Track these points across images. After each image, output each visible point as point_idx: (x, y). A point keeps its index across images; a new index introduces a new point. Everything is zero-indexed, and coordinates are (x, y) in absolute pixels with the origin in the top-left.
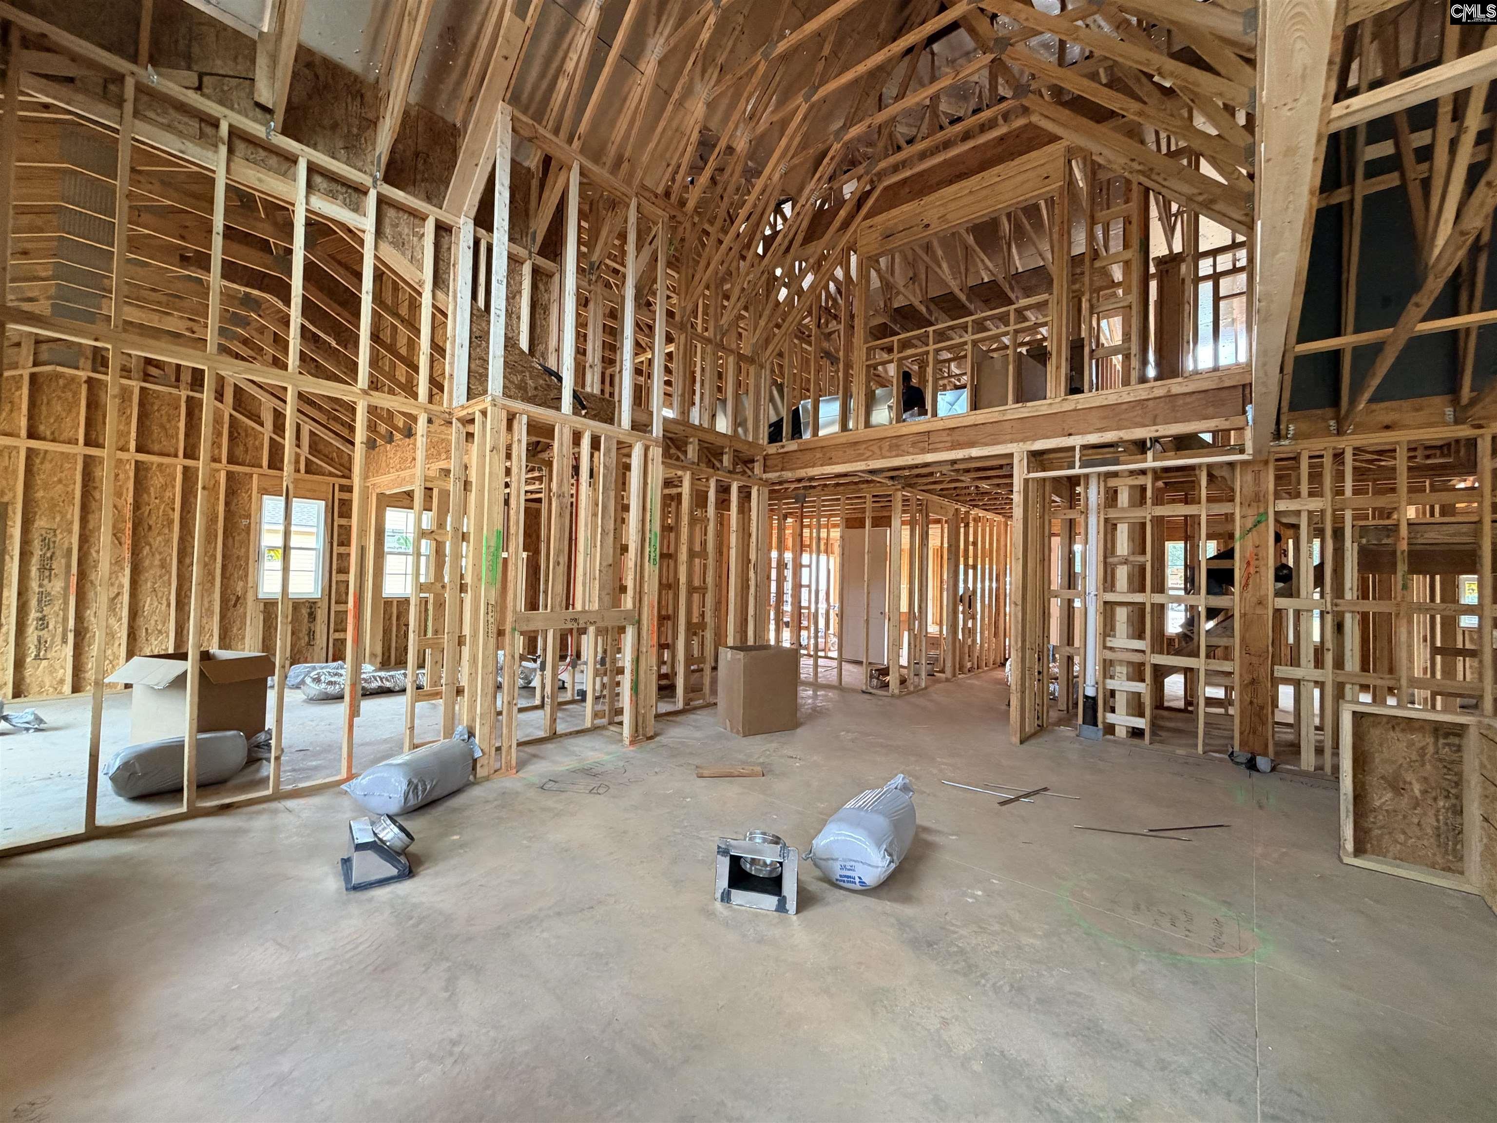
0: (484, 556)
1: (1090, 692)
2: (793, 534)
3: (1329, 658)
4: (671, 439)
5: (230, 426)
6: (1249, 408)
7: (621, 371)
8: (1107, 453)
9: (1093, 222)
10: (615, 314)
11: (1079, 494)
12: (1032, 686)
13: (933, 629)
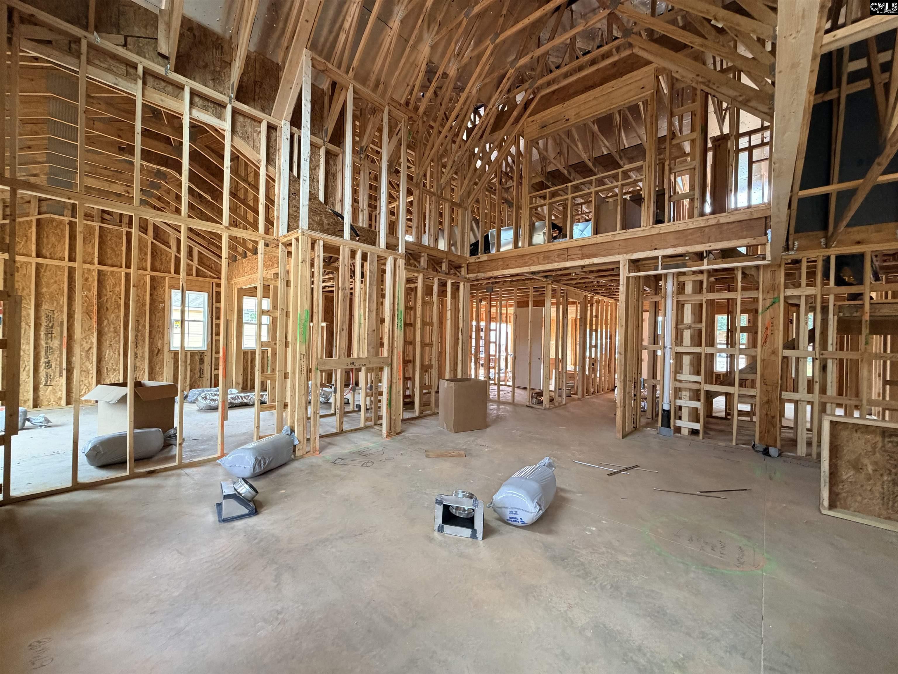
0: (298, 326)
1: (666, 407)
2: (486, 311)
3: (817, 387)
4: (410, 254)
5: (152, 249)
6: (769, 231)
7: (379, 213)
8: (679, 260)
9: (672, 115)
10: (377, 178)
11: (661, 286)
12: (630, 404)
13: (570, 368)
